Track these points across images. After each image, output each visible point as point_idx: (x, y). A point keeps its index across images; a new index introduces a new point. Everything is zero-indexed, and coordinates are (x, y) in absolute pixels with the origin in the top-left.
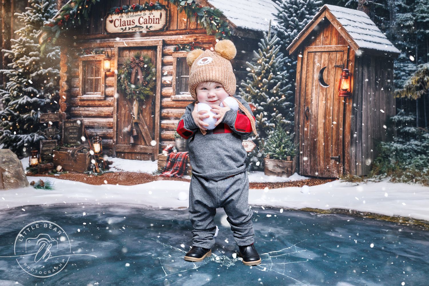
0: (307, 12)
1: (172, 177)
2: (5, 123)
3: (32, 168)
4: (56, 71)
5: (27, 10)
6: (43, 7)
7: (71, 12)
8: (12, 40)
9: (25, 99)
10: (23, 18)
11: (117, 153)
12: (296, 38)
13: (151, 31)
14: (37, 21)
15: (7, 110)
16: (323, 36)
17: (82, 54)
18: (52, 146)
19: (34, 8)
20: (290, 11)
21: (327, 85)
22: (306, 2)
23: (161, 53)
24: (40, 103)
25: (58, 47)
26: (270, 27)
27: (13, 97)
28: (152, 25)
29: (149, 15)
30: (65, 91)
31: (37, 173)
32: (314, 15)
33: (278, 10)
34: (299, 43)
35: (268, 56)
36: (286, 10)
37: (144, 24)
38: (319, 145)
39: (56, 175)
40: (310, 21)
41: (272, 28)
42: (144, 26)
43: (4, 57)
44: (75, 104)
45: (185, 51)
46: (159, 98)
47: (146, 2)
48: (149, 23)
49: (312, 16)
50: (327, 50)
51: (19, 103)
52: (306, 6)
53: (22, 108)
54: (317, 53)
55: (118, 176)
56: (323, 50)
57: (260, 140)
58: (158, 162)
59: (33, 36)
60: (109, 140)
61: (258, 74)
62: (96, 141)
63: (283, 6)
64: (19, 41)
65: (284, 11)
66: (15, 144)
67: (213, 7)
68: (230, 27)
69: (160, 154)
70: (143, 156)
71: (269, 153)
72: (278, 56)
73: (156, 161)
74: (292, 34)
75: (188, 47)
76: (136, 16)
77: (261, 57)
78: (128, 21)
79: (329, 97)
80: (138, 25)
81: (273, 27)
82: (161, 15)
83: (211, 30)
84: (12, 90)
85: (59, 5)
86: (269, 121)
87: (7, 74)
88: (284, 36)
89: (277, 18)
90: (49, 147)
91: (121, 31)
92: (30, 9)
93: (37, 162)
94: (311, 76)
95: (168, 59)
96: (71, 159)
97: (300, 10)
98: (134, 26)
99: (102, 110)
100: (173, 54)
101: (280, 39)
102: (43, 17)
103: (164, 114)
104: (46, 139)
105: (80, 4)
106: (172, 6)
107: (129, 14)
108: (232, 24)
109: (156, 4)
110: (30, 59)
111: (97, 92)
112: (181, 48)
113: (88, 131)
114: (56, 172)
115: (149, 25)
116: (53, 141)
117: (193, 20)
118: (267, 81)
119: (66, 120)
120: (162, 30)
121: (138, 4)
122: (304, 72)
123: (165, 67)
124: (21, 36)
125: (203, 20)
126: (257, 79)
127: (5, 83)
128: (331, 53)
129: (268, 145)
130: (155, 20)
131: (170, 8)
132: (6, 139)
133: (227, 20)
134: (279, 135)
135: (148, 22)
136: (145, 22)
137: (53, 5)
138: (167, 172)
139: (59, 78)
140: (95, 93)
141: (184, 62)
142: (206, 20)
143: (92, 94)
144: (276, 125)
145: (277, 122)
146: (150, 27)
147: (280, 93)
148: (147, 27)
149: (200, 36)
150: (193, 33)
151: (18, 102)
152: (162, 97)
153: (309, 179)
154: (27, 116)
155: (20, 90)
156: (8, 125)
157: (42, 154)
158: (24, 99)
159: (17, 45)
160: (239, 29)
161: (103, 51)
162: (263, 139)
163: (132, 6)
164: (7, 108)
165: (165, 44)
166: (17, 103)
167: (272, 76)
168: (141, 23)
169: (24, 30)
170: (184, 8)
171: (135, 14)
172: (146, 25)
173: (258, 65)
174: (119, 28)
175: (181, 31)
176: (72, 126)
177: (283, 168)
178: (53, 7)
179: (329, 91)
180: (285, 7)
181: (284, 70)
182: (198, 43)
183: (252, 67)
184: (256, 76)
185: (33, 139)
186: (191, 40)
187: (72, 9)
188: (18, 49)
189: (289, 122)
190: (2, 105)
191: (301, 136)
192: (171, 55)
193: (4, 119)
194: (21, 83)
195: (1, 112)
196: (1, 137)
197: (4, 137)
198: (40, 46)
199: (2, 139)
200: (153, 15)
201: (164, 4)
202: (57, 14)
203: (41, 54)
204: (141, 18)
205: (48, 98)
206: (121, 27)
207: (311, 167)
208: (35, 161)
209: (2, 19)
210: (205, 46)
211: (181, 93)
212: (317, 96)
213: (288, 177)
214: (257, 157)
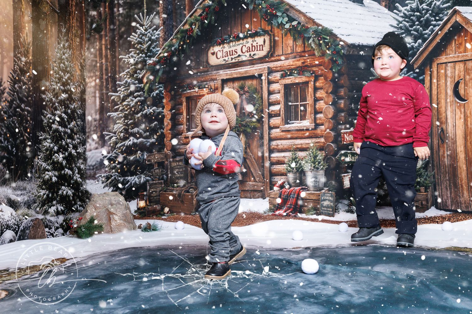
0: (433, 19)
1: (285, 216)
2: (113, 166)
3: (140, 211)
4: (160, 109)
5: (131, 52)
6: (146, 47)
7: (173, 49)
8: (118, 82)
9: (132, 140)
10: (128, 60)
12: (421, 49)
13: (255, 59)
14: (141, 61)
15: (115, 153)
16: (455, 44)
17: (185, 90)
18: (158, 187)
19: (138, 49)
20: (412, 20)
21: (466, 100)
22: (430, 7)
23: (266, 81)
24: (146, 144)
25: (161, 85)
27: (121, 139)
28: (255, 52)
29: (252, 43)
30: (170, 130)
31: (145, 216)
32: (441, 21)
33: (397, 20)
34: (425, 55)
36: (406, 20)
37: (247, 52)
38: (461, 172)
39: (163, 217)
40: (437, 28)
42: (247, 54)
43: (110, 100)
44: (180, 142)
45: (293, 77)
46: (267, 129)
47: (248, 29)
48: (252, 51)
49: (439, 22)
50: (462, 59)
51: (126, 145)
52: (430, 12)
53: (129, 151)
54: (449, 64)
56: (456, 60)
58: (269, 200)
59: (137, 76)
63: (402, 14)
64: (125, 83)
65: (405, 21)
67: (321, 25)
68: (342, 45)
69: (271, 191)
70: (252, 194)
73: (268, 199)
74: (417, 44)
75: (296, 72)
76: (238, 45)
78: (230, 51)
79: (469, 115)
80: (241, 54)
82: (264, 42)
83: (320, 51)
84: (119, 132)
85: (161, 43)
87: (114, 117)
89: (396, 30)
90: (156, 189)
91: (224, 63)
92: (133, 51)
93: (145, 204)
96: (178, 200)
97: (424, 17)
98: (237, 55)
100: (280, 81)
102: (146, 57)
103: (273, 146)
104: (153, 180)
105: (181, 39)
106: (276, 31)
107: (231, 44)
108: (344, 42)
109: (258, 30)
110: (136, 100)
112: (288, 73)
114: (164, 215)
115: (252, 53)
116: (160, 182)
117: (299, 43)
119: (172, 159)
120: (265, 57)
121: (239, 32)
122: (434, 88)
123: (271, 96)
124: (126, 78)
125: (311, 41)
127: (112, 126)
128: (467, 62)
130: (259, 47)
131: (274, 33)
132: (115, 182)
133: (338, 38)
137: (155, 44)
138: (279, 210)
139: (164, 117)
141: (292, 89)
142: (313, 40)
146: (254, 55)
148: (250, 55)
149: (308, 59)
150: (300, 57)
152: (270, 128)
153: (450, 214)
154: (134, 158)
155: (126, 130)
156: (116, 168)
157: (150, 196)
158: (130, 140)
159: (122, 87)
160: (352, 46)
161: (206, 85)
163: (234, 35)
164: (115, 151)
165: (271, 71)
166: (124, 145)
168: (244, 52)
169: (128, 72)
170: (289, 30)
171: (237, 43)
172: (249, 53)
174: (222, 59)
175: (288, 56)
176: (178, 165)
178: (155, 46)
179: (469, 107)
180: (405, 16)
182: (306, 66)
185: (140, 181)
186: (299, 63)
187: (173, 46)
188: (123, 91)
190: (110, 148)
191: (437, 163)
192: (278, 82)
193: (112, 162)
194: (127, 125)
195: (109, 155)
196: (110, 180)
197: (112, 181)
198: (144, 86)
199: (110, 183)
200: (256, 42)
201: (267, 29)
202: (160, 52)
203: (146, 94)
204: (244, 47)
205: (154, 138)
206: (223, 59)
207: (452, 199)
208: (142, 204)
209: (108, 64)
210: (314, 69)
211: (290, 122)
212: (453, 114)
213: (424, 212)
214: (383, 189)
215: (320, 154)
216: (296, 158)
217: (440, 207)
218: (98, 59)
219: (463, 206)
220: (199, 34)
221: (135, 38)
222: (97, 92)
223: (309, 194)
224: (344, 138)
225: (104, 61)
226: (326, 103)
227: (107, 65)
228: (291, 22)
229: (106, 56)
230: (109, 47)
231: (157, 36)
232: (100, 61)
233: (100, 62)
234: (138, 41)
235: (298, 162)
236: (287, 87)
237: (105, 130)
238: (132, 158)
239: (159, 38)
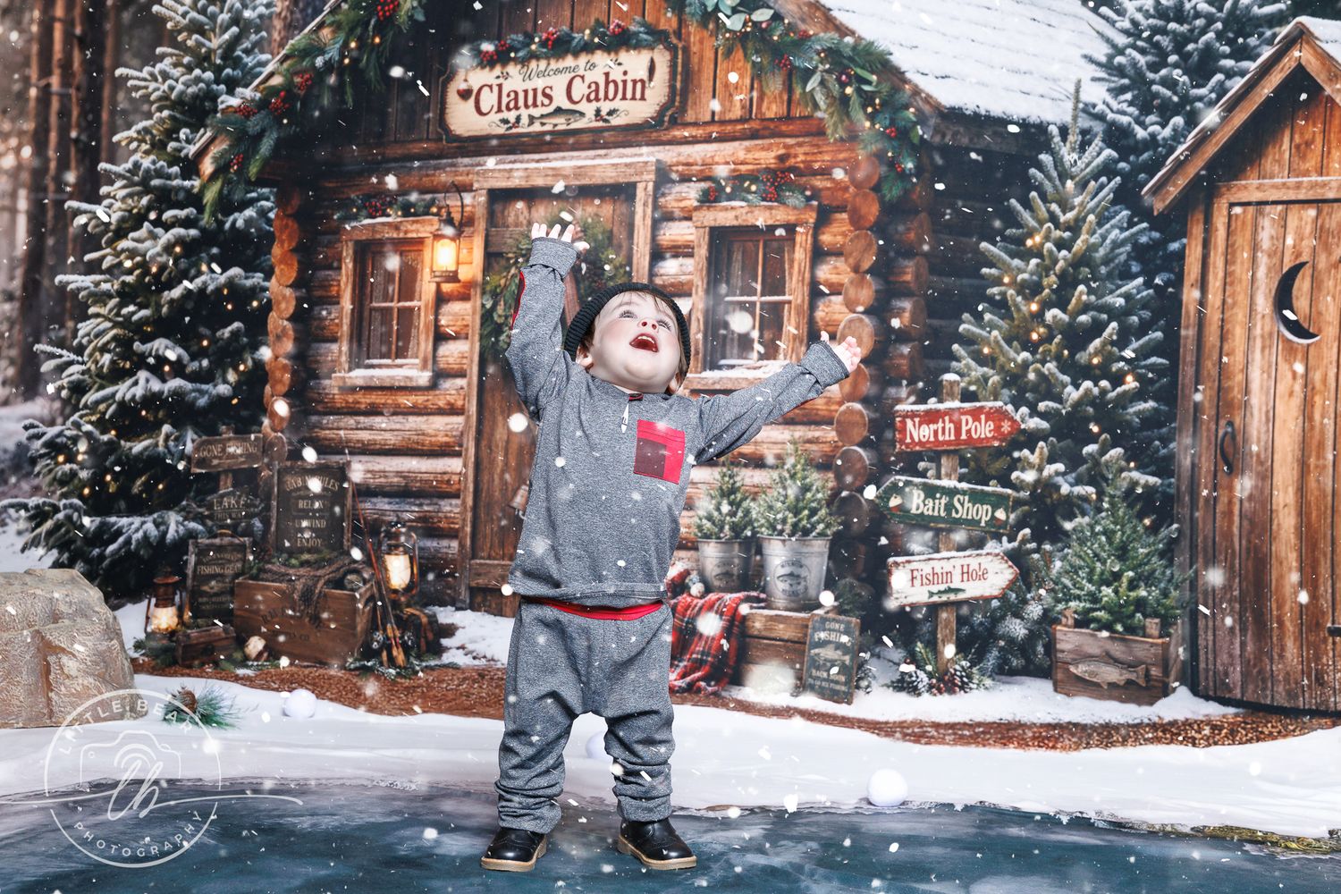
0: (1227, 49)
1: (682, 690)
2: (64, 474)
3: (154, 644)
4: (257, 278)
5: (162, 58)
6: (220, 47)
7: (319, 61)
8: (103, 166)
10: (146, 88)
11: (473, 591)
12: (1181, 149)
13: (613, 128)
14: (195, 97)
15: (76, 425)
16: (1292, 140)
17: (355, 218)
18: (230, 561)
19: (187, 50)
20: (1157, 45)
21: (1313, 336)
22: (1220, 10)
23: (649, 211)
24: (196, 399)
25: (265, 190)
26: (1075, 108)
27: (100, 375)
28: (617, 104)
29: (607, 69)
30: (288, 356)
31: (174, 662)
32: (1254, 59)
33: (1108, 41)
34: (1192, 171)
35: (1067, 222)
36: (1140, 43)
37: (589, 100)
38: (1281, 576)
39: (241, 672)
40: (1237, 84)
41: (1085, 111)
42: (589, 109)
43: (71, 230)
44: (321, 402)
45: (743, 204)
47: (597, 21)
48: (606, 97)
49: (1245, 64)
50: (1311, 195)
51: (118, 397)
52: (1219, 25)
53: (130, 419)
54: (1268, 208)
55: (474, 681)
56: (1291, 196)
57: (1037, 550)
59: (180, 150)
60: (445, 543)
61: (1030, 290)
62: (397, 547)
63: (1126, 24)
64: (129, 171)
65: (1134, 47)
66: (96, 551)
67: (853, 33)
68: (918, 110)
71: (1072, 604)
72: (1108, 219)
74: (1167, 132)
75: (754, 188)
76: (558, 71)
77: (1041, 223)
78: (526, 92)
79: (1318, 385)
80: (566, 105)
81: (1088, 110)
82: (652, 69)
83: (842, 121)
84: (95, 350)
85: (276, 36)
86: (1071, 478)
87: (79, 290)
88: (1131, 142)
89: (1103, 75)
90: (222, 566)
91: (501, 130)
92: (171, 55)
93: (176, 620)
94: (1242, 299)
95: (676, 232)
97: (1196, 42)
98: (551, 109)
99: (424, 427)
100: (695, 215)
101: (1115, 154)
102: (217, 82)
104: (211, 534)
105: (351, 31)
106: (695, 35)
107: (533, 64)
108: (928, 99)
109: (633, 28)
110: (166, 237)
111: (405, 357)
112: (728, 190)
113: (368, 505)
114: (246, 659)
115: (606, 107)
116: (236, 541)
117: (775, 85)
118: (1066, 318)
119: (289, 463)
120: (653, 123)
121: (565, 28)
122: (1215, 283)
123: (662, 264)
124: (135, 151)
125: (812, 84)
126: (1024, 308)
127: (70, 324)
128: (1326, 208)
129: (1067, 572)
130: (630, 85)
131: (688, 42)
132: (67, 532)
133: (906, 81)
134: (1114, 532)
135: (602, 94)
136: (593, 96)
137: (253, 37)
139: (267, 307)
140: (399, 361)
141: (736, 246)
142: (822, 83)
143: (388, 366)
144: (1100, 494)
145: (1106, 480)
146: (611, 113)
147: (1116, 366)
148: (598, 111)
149: (800, 145)
150: (774, 135)
151: (114, 395)
153: (1236, 715)
154: (146, 449)
155: (124, 344)
156: (76, 481)
157: (195, 594)
158: (136, 383)
159: (119, 184)
160: (954, 116)
161: (432, 203)
162: (1047, 547)
163: (544, 36)
164: (76, 417)
166: (111, 398)
167: (1084, 297)
168: (576, 97)
169: (146, 130)
170: (742, 38)
171: (554, 65)
172: (594, 105)
173: (1025, 255)
174: (494, 117)
175: (729, 128)
177: (1130, 666)
178: (256, 45)
179: (1320, 357)
180: (1136, 31)
181: (1135, 277)
182: (793, 169)
183: (1004, 262)
184: (1019, 299)
185: (165, 533)
186: (767, 158)
187: (322, 52)
188: (123, 199)
189: (1153, 480)
190: (57, 405)
191: (1205, 538)
192: (689, 218)
193: (61, 459)
194: (127, 323)
195: (51, 432)
196: (49, 524)
197: (58, 526)
198: (203, 188)
199: (50, 533)
200: (622, 69)
201: (663, 25)
202: (269, 68)
203: (206, 216)
204: (577, 81)
205: (225, 381)
206: (500, 116)
207: (1246, 664)
208: (165, 618)
209: (72, 91)
210: (819, 183)
211: (723, 362)
212: (1269, 377)
213: (1151, 704)
214: (1022, 619)
215: (818, 484)
216: (733, 490)
217: (1206, 688)
218: (33, 73)
219: (1281, 689)
220: (420, 17)
221: (181, 9)
222: (23, 193)
223: (771, 618)
224: (903, 430)
225: (55, 81)
226: (850, 305)
227: (64, 98)
228: (751, 10)
229: (66, 66)
230: (78, 31)
231: (262, 10)
232: (40, 78)
233: (43, 83)
234: (192, 21)
235: (739, 505)
236: (721, 238)
237: (44, 339)
238: (138, 447)
239: (270, 17)
